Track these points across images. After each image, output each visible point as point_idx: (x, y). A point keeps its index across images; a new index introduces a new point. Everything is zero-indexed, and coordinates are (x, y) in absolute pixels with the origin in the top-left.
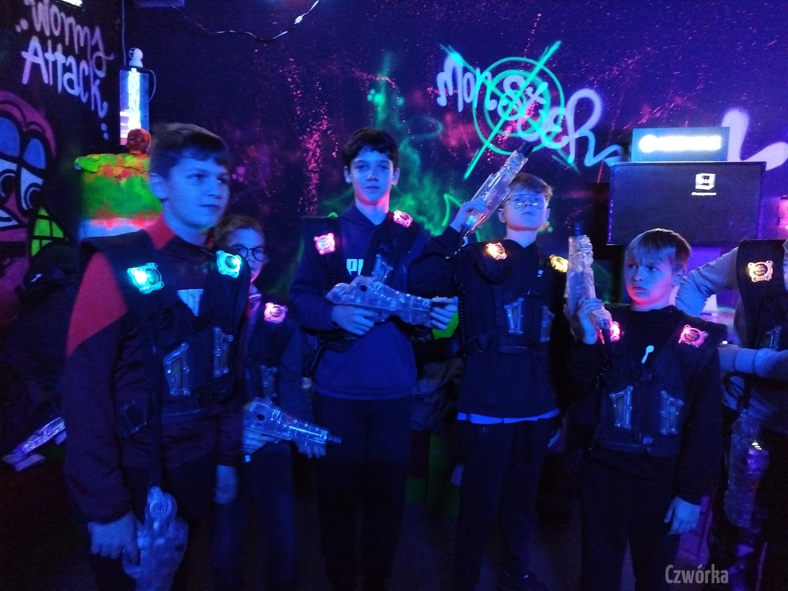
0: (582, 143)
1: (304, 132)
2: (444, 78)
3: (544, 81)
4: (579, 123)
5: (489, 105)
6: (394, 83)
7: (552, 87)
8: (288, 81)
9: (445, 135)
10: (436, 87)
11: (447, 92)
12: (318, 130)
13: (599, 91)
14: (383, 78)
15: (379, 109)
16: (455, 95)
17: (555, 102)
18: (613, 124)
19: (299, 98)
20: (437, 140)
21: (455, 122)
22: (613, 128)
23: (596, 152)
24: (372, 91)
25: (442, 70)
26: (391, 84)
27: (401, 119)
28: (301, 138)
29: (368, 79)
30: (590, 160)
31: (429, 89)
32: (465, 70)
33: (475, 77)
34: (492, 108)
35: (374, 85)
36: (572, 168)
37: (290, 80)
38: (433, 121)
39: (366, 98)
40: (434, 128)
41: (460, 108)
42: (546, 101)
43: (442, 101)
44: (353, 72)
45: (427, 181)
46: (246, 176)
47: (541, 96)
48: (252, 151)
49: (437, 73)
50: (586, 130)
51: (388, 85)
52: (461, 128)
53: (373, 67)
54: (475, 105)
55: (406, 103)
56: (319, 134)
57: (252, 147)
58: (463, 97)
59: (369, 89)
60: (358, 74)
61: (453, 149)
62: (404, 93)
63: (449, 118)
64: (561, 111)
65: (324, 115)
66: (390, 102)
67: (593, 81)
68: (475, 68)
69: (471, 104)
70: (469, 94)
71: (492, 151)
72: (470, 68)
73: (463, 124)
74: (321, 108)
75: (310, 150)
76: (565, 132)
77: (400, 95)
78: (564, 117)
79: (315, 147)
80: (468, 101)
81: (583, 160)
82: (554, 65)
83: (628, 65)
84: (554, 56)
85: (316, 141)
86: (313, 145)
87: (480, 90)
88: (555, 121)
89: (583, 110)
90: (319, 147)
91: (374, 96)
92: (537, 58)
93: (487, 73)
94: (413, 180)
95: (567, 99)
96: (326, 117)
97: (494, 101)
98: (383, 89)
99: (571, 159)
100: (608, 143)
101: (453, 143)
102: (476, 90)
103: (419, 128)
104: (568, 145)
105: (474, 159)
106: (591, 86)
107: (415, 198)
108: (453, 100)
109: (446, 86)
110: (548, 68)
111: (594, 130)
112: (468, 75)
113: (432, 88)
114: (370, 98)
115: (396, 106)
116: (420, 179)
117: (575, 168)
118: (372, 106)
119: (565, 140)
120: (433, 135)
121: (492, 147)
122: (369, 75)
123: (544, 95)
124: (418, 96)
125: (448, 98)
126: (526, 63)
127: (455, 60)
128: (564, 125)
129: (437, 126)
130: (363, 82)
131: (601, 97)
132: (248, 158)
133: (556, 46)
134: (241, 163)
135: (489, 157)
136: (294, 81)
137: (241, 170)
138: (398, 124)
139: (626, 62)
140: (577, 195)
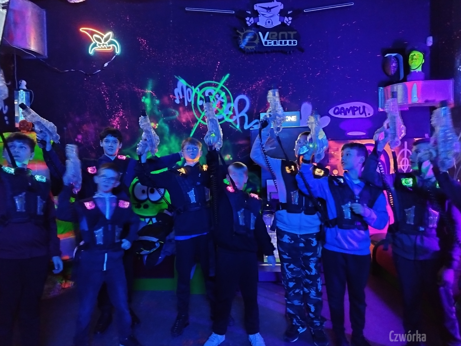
0: (242, 119)
1: (111, 117)
2: (177, 91)
3: (223, 92)
4: (240, 111)
5: (199, 103)
6: (154, 94)
7: (227, 94)
9: (180, 117)
10: (174, 95)
11: (179, 97)
12: (118, 116)
13: (247, 96)
14: (149, 91)
15: (148, 105)
16: (184, 99)
17: (229, 101)
18: (255, 110)
19: (108, 101)
20: (176, 120)
21: (184, 111)
22: (255, 112)
23: (249, 123)
24: (144, 97)
25: (177, 87)
26: (153, 94)
27: (158, 110)
28: (110, 120)
29: (141, 92)
30: (246, 127)
31: (171, 96)
32: (187, 87)
33: (192, 90)
34: (201, 104)
35: (144, 94)
36: (238, 130)
37: (103, 93)
38: (174, 110)
39: (141, 100)
40: (174, 114)
41: (186, 105)
42: (225, 101)
43: (177, 102)
44: (134, 89)
45: (173, 138)
46: (82, 139)
47: (222, 98)
48: (85, 127)
49: (174, 89)
50: (243, 113)
51: (151, 94)
52: (187, 114)
53: (144, 86)
54: (193, 103)
55: (160, 103)
56: (118, 118)
57: (85, 125)
58: (187, 99)
59: (142, 97)
60: (136, 89)
61: (184, 123)
62: (159, 97)
63: (181, 109)
64: (232, 105)
66: (153, 103)
67: (245, 91)
68: (192, 86)
69: (191, 103)
70: (190, 98)
71: (202, 124)
72: (189, 86)
73: (188, 112)
74: (119, 106)
75: (114, 126)
76: (234, 114)
77: (157, 99)
78: (233, 107)
79: (117, 124)
80: (189, 101)
81: (243, 127)
82: (227, 85)
83: (259, 84)
84: (227, 81)
85: (118, 122)
86: (116, 123)
87: (195, 96)
88: (230, 109)
89: (241, 105)
90: (119, 124)
91: (144, 99)
92: (219, 81)
93: (197, 88)
94: (166, 138)
95: (234, 99)
96: (121, 110)
97: (202, 101)
98: (149, 96)
99: (238, 127)
100: (254, 119)
101: (184, 120)
102: (193, 96)
103: (167, 114)
104: (236, 120)
105: (194, 127)
106: (244, 94)
107: (168, 147)
108: (182, 100)
109: (179, 94)
110: (225, 86)
111: (246, 113)
112: (189, 89)
113: (172, 96)
114: (143, 100)
115: (156, 104)
116: (169, 138)
117: (240, 130)
118: (144, 104)
119: (235, 118)
120: (174, 117)
121: (202, 122)
122: (142, 90)
123: (224, 98)
124: (166, 99)
125: (180, 100)
126: (215, 84)
127: (182, 82)
128: (234, 111)
129: (176, 113)
130: (139, 93)
131: (249, 98)
132: (83, 131)
133: (227, 76)
134: (79, 133)
135: (201, 126)
136: (105, 93)
137: (80, 137)
138: (157, 112)
139: (258, 83)
140: (241, 142)
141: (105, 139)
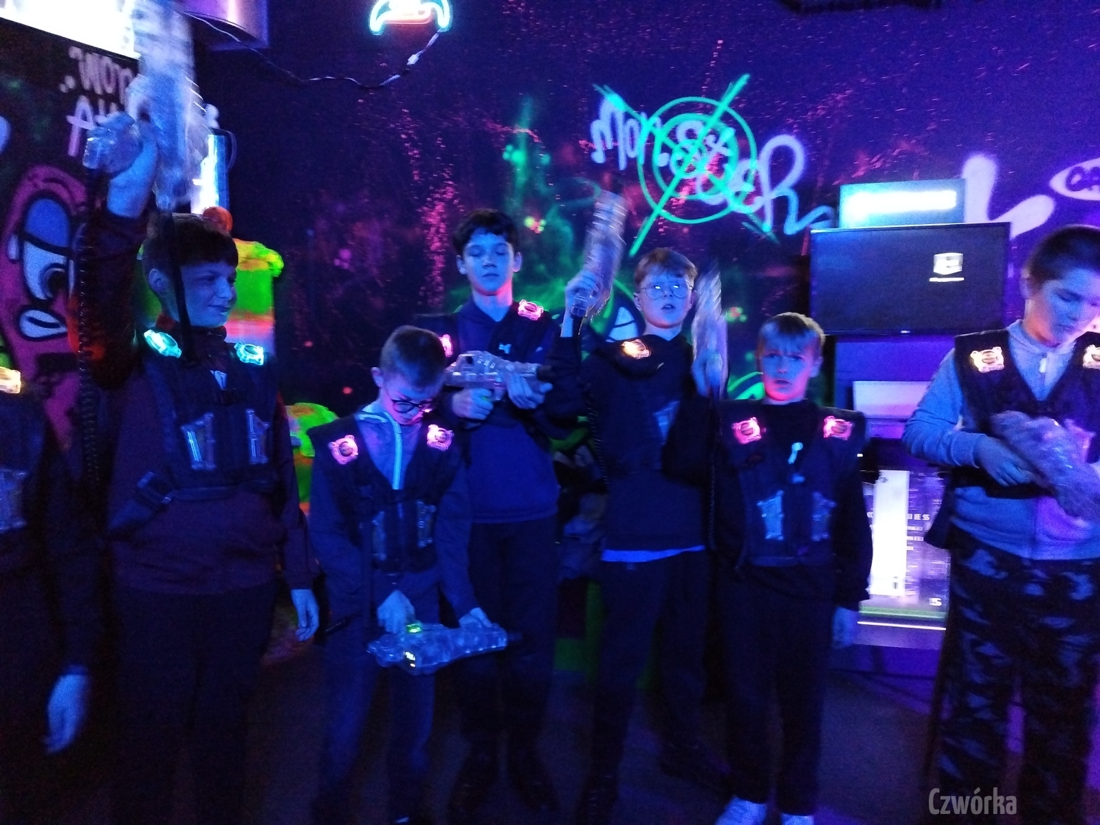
0: (781, 205)
1: (424, 203)
2: (599, 127)
3: (730, 126)
4: (776, 179)
5: (659, 159)
6: (535, 136)
7: (740, 134)
8: (402, 138)
10: (590, 140)
12: (441, 200)
13: (800, 137)
14: (522, 130)
15: (519, 169)
16: (616, 149)
17: (744, 154)
18: (821, 179)
19: (417, 159)
22: (820, 184)
23: (799, 217)
24: (509, 148)
25: (597, 117)
26: (532, 137)
27: (547, 182)
28: (420, 211)
29: (503, 133)
30: (792, 227)
31: (580, 142)
32: (627, 116)
33: (640, 125)
34: (663, 164)
35: (511, 139)
36: (769, 237)
37: (404, 136)
38: (587, 182)
39: (501, 153)
40: (589, 192)
41: (623, 165)
42: (732, 153)
43: (599, 157)
44: (484, 124)
46: (352, 261)
47: (726, 146)
48: (360, 230)
49: (592, 121)
50: (785, 188)
51: (530, 139)
53: (509, 117)
54: (641, 161)
55: (553, 161)
56: (443, 204)
57: (359, 224)
58: (625, 151)
59: (504, 145)
60: (490, 125)
62: (550, 148)
63: (607, 178)
64: (753, 164)
65: (448, 180)
66: (532, 163)
67: (793, 123)
68: (639, 113)
69: (636, 159)
70: (633, 146)
71: (664, 220)
72: (633, 113)
73: (627, 185)
74: (444, 172)
75: (432, 225)
76: (758, 192)
77: (545, 151)
78: (757, 172)
79: (439, 222)
80: (632, 155)
81: (784, 227)
82: (741, 106)
83: (837, 102)
84: (742, 94)
85: (440, 214)
86: (435, 218)
87: (647, 141)
88: (745, 177)
89: (781, 163)
91: (511, 153)
92: (718, 97)
93: (655, 119)
94: (566, 259)
95: (760, 147)
96: (451, 183)
97: (666, 155)
98: (523, 144)
99: (767, 227)
100: (814, 205)
102: (641, 141)
103: (570, 193)
104: (763, 208)
105: (641, 230)
106: (789, 130)
108: (612, 154)
109: (603, 138)
110: (734, 109)
111: (796, 187)
112: (631, 122)
113: (585, 141)
114: (506, 156)
115: (541, 165)
117: (773, 237)
118: (509, 167)
119: (758, 202)
121: (666, 215)
122: (504, 127)
123: (729, 145)
124: (568, 152)
125: (607, 152)
126: (705, 104)
127: (613, 103)
128: (757, 183)
129: (593, 189)
130: (498, 135)
131: (805, 145)
132: (353, 238)
133: (743, 81)
134: (343, 244)
135: (661, 226)
136: (410, 139)
137: (346, 254)
138: (543, 188)
139: (833, 98)
140: (776, 272)
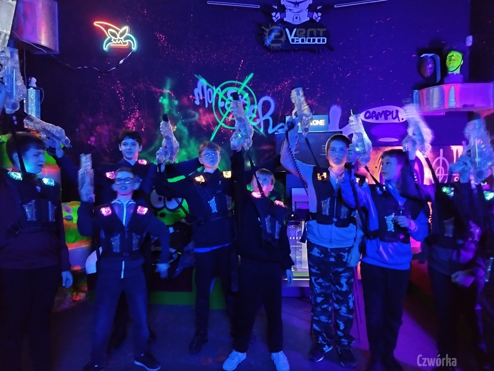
0: (266, 122)
1: (126, 118)
2: (197, 91)
3: (246, 92)
4: (264, 113)
5: (220, 104)
6: (172, 94)
7: (250, 95)
8: (117, 93)
9: (200, 119)
10: (194, 95)
11: (200, 98)
12: (134, 117)
13: (272, 97)
14: (167, 91)
15: (165, 106)
16: (204, 100)
17: (252, 103)
18: (280, 113)
19: (123, 101)
20: (196, 122)
21: (205, 113)
22: (280, 115)
23: (273, 127)
24: (162, 98)
25: (197, 87)
27: (177, 111)
28: (125, 122)
29: (159, 92)
30: (271, 131)
31: (190, 96)
32: (208, 87)
33: (213, 91)
34: (222, 106)
35: (162, 94)
36: (262, 134)
37: (118, 92)
38: (193, 112)
39: (158, 100)
40: (194, 116)
41: (207, 106)
42: (248, 102)
43: (197, 103)
44: (151, 88)
45: (192, 142)
46: (96, 141)
47: (245, 99)
48: (99, 129)
49: (194, 89)
50: (268, 116)
51: (170, 94)
52: (208, 116)
53: (161, 85)
54: (214, 104)
55: (179, 103)
56: (134, 119)
57: (98, 127)
58: (208, 100)
59: (160, 97)
60: (154, 89)
61: (204, 126)
62: (178, 98)
63: (201, 111)
64: (256, 107)
65: (136, 110)
66: (171, 104)
67: (270, 92)
68: (213, 86)
69: (212, 104)
70: (210, 99)
71: (223, 127)
72: (210, 86)
73: (208, 114)
74: (135, 106)
75: (130, 128)
76: (258, 117)
77: (176, 99)
78: (257, 110)
79: (133, 126)
80: (210, 102)
81: (268, 130)
82: (251, 85)
83: (285, 85)
84: (251, 81)
85: (133, 123)
86: (131, 125)
87: (216, 97)
88: (253, 112)
89: (266, 107)
90: (135, 126)
91: (162, 100)
92: (242, 81)
93: (219, 88)
94: (185, 142)
95: (258, 101)
96: (137, 111)
97: (223, 102)
98: (167, 96)
99: (262, 130)
100: (279, 122)
101: (204, 123)
102: (214, 96)
103: (186, 116)
104: (260, 123)
105: (214, 131)
106: (269, 95)
107: (187, 151)
108: (203, 102)
109: (199, 95)
110: (248, 86)
111: (271, 116)
112: (209, 90)
113: (192, 96)
114: (160, 101)
115: (174, 105)
116: (188, 142)
117: (264, 134)
118: (161, 105)
119: (258, 121)
120: (193, 119)
121: (223, 125)
122: (159, 89)
123: (247, 99)
124: (185, 100)
125: (200, 101)
126: (238, 84)
127: (203, 82)
128: (257, 114)
129: (195, 114)
130: (157, 93)
131: (274, 100)
132: (96, 132)
133: (251, 76)
134: (92, 135)
135: (222, 130)
136: (120, 93)
137: (93, 139)
138: (176, 114)
139: (284, 83)
140: (265, 147)
141: (123, 141)
